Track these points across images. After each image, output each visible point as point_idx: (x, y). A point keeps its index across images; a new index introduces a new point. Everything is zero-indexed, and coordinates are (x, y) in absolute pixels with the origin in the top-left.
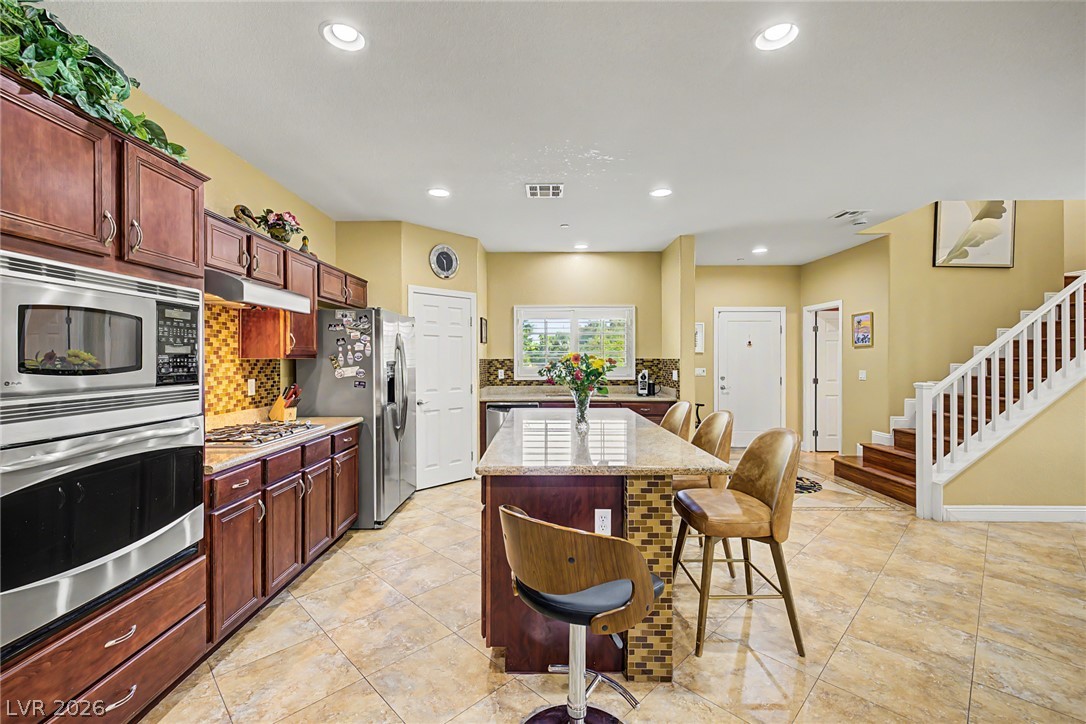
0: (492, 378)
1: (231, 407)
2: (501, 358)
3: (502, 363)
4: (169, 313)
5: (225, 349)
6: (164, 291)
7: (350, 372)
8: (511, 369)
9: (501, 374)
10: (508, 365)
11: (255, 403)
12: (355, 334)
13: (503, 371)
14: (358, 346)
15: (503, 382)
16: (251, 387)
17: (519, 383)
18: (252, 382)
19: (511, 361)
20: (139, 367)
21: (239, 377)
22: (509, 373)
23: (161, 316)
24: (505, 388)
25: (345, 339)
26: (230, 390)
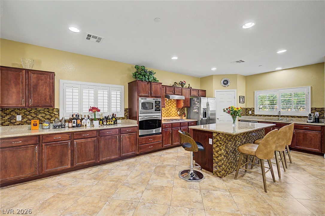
0: (247, 114)
1: (175, 116)
2: (250, 107)
3: (251, 109)
4: (156, 102)
5: (174, 106)
6: (156, 99)
7: (196, 110)
8: (254, 111)
9: (250, 112)
10: (253, 110)
11: (179, 116)
12: (197, 103)
13: (251, 111)
14: (197, 105)
15: (251, 115)
16: (179, 113)
17: (256, 115)
18: (179, 112)
19: (254, 108)
20: (153, 109)
21: (176, 111)
22: (253, 112)
23: (155, 102)
24: (251, 116)
25: (195, 104)
26: (175, 113)
